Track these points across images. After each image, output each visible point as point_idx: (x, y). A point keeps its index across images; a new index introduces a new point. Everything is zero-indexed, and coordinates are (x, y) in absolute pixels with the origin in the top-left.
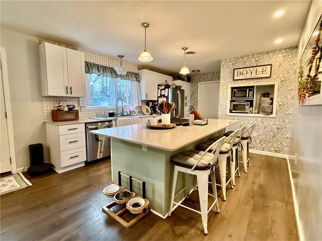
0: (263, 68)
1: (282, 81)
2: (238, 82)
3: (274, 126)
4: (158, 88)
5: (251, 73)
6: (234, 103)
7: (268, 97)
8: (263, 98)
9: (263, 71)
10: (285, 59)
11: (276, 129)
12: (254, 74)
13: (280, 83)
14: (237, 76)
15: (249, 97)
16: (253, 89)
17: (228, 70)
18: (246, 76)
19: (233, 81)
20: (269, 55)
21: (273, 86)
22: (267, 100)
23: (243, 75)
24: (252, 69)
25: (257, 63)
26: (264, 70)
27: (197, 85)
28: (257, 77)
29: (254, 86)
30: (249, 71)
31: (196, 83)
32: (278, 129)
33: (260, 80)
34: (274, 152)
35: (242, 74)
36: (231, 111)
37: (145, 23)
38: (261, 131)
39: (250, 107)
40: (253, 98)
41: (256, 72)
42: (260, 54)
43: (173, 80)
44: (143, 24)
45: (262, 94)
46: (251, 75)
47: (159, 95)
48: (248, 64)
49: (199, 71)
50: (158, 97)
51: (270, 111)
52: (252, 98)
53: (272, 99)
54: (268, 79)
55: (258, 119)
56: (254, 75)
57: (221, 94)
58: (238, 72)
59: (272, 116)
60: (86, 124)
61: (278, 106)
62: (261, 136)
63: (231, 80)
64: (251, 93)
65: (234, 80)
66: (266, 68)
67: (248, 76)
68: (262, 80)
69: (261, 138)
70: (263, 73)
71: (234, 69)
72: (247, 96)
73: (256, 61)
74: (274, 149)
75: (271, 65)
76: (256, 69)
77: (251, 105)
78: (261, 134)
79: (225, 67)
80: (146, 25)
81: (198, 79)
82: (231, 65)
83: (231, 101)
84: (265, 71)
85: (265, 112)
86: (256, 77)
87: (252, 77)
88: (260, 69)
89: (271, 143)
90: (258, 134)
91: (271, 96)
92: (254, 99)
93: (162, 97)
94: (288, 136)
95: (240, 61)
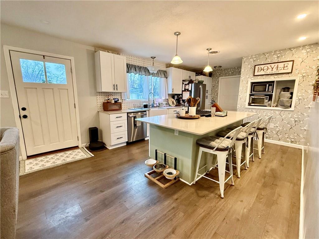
0: (284, 64)
1: (303, 77)
2: (259, 77)
3: (291, 119)
4: (183, 83)
5: (272, 69)
6: (253, 97)
7: (289, 92)
8: (282, 93)
9: (284, 67)
10: (309, 55)
11: (293, 122)
13: (301, 78)
14: (258, 72)
15: (268, 91)
16: (273, 84)
17: (249, 66)
18: (266, 72)
19: (253, 76)
20: (292, 51)
21: (294, 81)
22: (288, 94)
23: (263, 70)
24: (273, 65)
25: (279, 60)
26: (285, 66)
27: (218, 80)
28: (278, 73)
29: (274, 81)
30: (270, 67)
31: (217, 78)
32: (296, 121)
33: (280, 76)
34: (290, 142)
35: (262, 70)
36: (249, 104)
37: (177, 32)
38: (278, 123)
39: (269, 101)
40: (273, 93)
41: (277, 68)
42: (282, 50)
43: (196, 76)
44: (175, 33)
45: (282, 88)
46: (272, 71)
47: (183, 90)
48: (269, 61)
49: (221, 67)
50: (183, 91)
51: (289, 105)
52: (272, 92)
53: (292, 94)
54: (289, 75)
55: (276, 112)
56: (275, 71)
57: (241, 88)
58: (259, 68)
59: (290, 109)
60: (128, 113)
61: (297, 101)
62: (278, 128)
63: (251, 76)
64: (270, 87)
65: (254, 75)
66: (288, 64)
67: (269, 72)
68: (283, 75)
69: (278, 130)
70: (284, 69)
71: (255, 66)
72: (267, 90)
73: (278, 57)
74: (290, 140)
75: (293, 61)
76: (278, 65)
77: (270, 99)
78: (278, 126)
79: (246, 63)
80: (177, 34)
81: (219, 74)
82: (252, 62)
83: (251, 95)
84: (287, 66)
85: (283, 106)
86: (276, 73)
87: (272, 72)
88: (281, 65)
89: (287, 135)
90: (275, 125)
91: (291, 91)
92: (273, 94)
93: (185, 91)
94: (306, 129)
95: (261, 57)
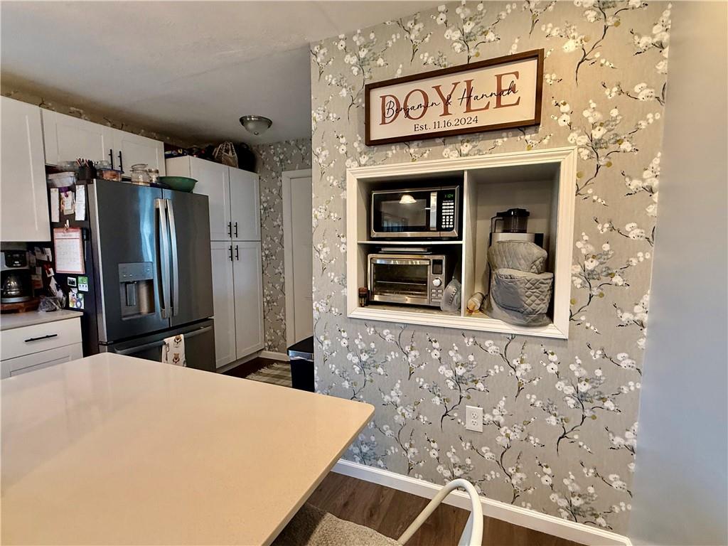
0: (499, 77)
2: (390, 153)
3: (560, 385)
5: (446, 103)
6: (380, 259)
7: (524, 231)
8: (502, 237)
9: (500, 94)
10: (611, 21)
11: (571, 402)
12: (457, 108)
14: (384, 123)
15: (439, 228)
16: (457, 188)
17: (344, 92)
18: (421, 122)
19: (363, 146)
22: (520, 243)
23: (407, 115)
24: (446, 82)
25: (473, 53)
26: (505, 86)
27: (279, 184)
28: (474, 125)
29: (463, 171)
30: (434, 97)
31: (274, 174)
32: (581, 398)
33: (484, 143)
34: (565, 514)
35: (402, 113)
36: (366, 299)
38: (502, 404)
39: (448, 281)
40: (460, 238)
41: (469, 97)
45: (499, 215)
46: (446, 118)
47: (56, 219)
48: (427, 61)
50: (53, 226)
51: (544, 307)
52: (455, 233)
54: (528, 137)
55: (487, 343)
56: (458, 118)
58: (388, 99)
59: (549, 331)
61: (578, 281)
62: (503, 430)
63: (356, 145)
64: (448, 207)
65: (370, 143)
66: (517, 74)
67: (433, 122)
68: (500, 141)
69: (505, 442)
70: (499, 105)
71: (369, 88)
72: (433, 223)
73: (466, 39)
74: (564, 503)
75: (537, 55)
76: (469, 82)
77: (453, 271)
78: (502, 420)
79: (329, 78)
81: (281, 161)
82: (355, 70)
84: (512, 89)
85: (514, 309)
86: (466, 126)
87: (447, 124)
88: (484, 81)
89: (548, 471)
90: (488, 417)
92: (463, 242)
94: (634, 443)
95: (390, 43)
